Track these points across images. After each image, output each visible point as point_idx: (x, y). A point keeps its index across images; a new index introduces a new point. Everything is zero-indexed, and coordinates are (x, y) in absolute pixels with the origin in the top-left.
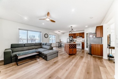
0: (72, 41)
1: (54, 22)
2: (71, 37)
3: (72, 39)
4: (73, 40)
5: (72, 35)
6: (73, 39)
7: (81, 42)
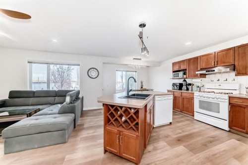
0: (184, 87)
1: (25, 17)
2: (181, 74)
3: (185, 81)
4: (190, 84)
5: (182, 67)
6: (189, 81)
7: (226, 97)
